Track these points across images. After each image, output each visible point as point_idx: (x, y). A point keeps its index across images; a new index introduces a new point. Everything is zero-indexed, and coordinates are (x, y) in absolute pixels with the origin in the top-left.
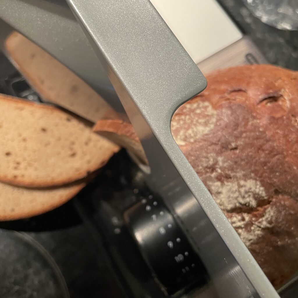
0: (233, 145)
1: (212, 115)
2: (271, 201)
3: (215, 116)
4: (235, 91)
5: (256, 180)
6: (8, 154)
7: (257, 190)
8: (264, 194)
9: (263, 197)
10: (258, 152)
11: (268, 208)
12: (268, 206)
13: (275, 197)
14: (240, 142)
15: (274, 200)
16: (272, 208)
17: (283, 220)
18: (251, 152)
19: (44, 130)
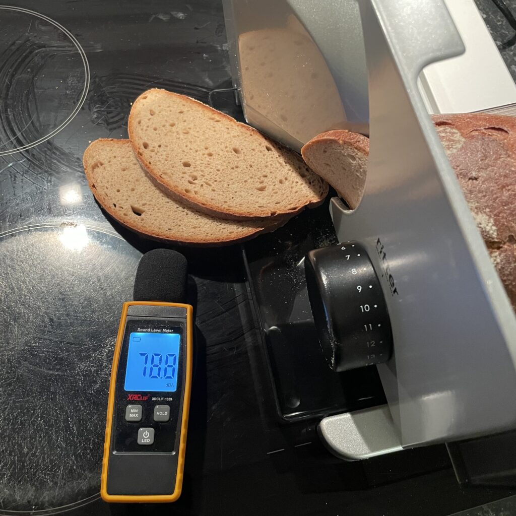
0: (474, 174)
1: (459, 141)
2: (502, 247)
3: (462, 143)
4: (494, 128)
5: (490, 217)
6: (187, 165)
7: (488, 228)
8: (495, 235)
9: (493, 238)
10: (502, 190)
11: (496, 252)
12: (496, 250)
13: (508, 244)
14: (483, 174)
15: (506, 247)
16: (500, 255)
17: (510, 274)
18: (493, 186)
19: (236, 151)
